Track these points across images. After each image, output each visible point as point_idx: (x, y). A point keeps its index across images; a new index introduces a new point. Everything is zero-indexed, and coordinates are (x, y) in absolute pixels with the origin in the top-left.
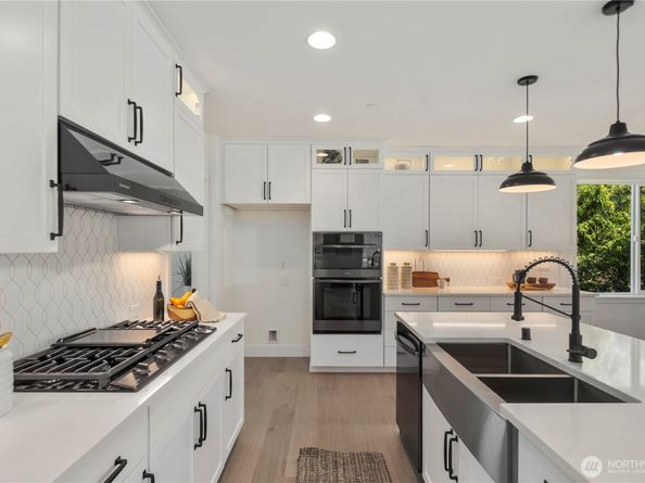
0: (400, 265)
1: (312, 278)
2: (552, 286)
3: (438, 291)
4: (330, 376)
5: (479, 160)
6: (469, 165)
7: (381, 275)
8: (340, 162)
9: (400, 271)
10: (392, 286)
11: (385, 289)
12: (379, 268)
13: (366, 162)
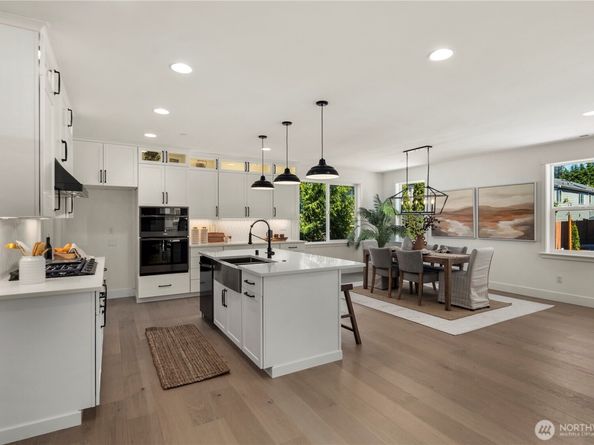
0: (200, 228)
1: (139, 238)
2: (286, 239)
3: (224, 243)
4: (152, 303)
5: (247, 165)
6: (241, 167)
7: (187, 234)
8: (158, 159)
9: (200, 232)
10: (195, 242)
11: (190, 244)
12: (187, 229)
13: (177, 161)
